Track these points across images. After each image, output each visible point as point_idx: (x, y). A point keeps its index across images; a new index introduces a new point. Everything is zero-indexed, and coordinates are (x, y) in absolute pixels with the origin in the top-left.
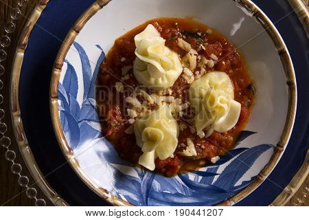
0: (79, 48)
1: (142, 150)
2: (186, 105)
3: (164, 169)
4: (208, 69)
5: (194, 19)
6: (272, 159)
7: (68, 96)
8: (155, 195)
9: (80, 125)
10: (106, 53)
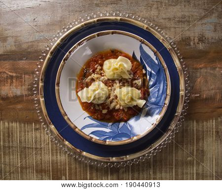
0: (84, 128)
1: (135, 105)
2: (117, 82)
3: (146, 95)
4: (102, 69)
5: (78, 73)
6: (147, 45)
7: (106, 136)
8: (157, 101)
9: (120, 132)
10: (88, 115)
